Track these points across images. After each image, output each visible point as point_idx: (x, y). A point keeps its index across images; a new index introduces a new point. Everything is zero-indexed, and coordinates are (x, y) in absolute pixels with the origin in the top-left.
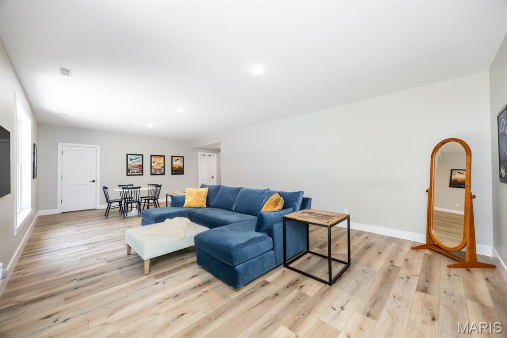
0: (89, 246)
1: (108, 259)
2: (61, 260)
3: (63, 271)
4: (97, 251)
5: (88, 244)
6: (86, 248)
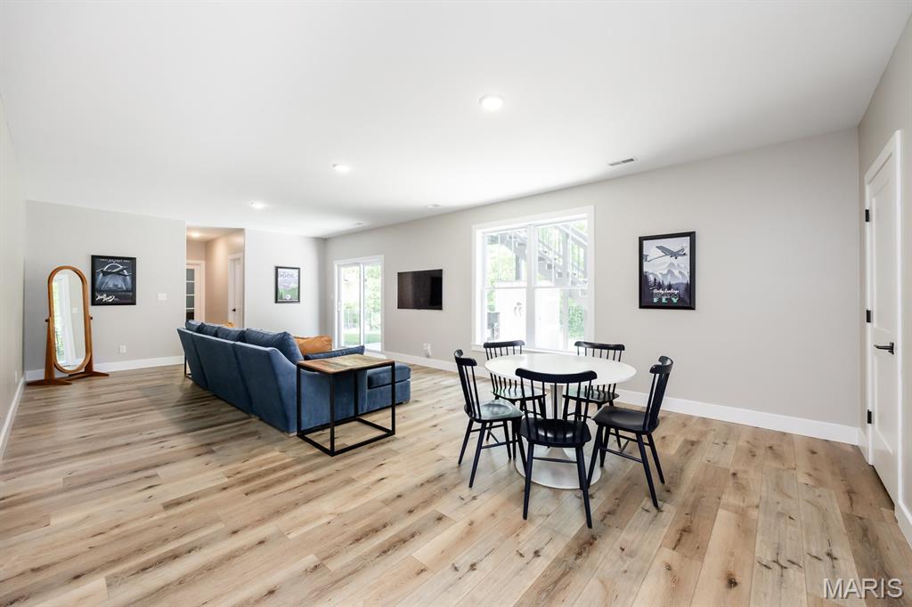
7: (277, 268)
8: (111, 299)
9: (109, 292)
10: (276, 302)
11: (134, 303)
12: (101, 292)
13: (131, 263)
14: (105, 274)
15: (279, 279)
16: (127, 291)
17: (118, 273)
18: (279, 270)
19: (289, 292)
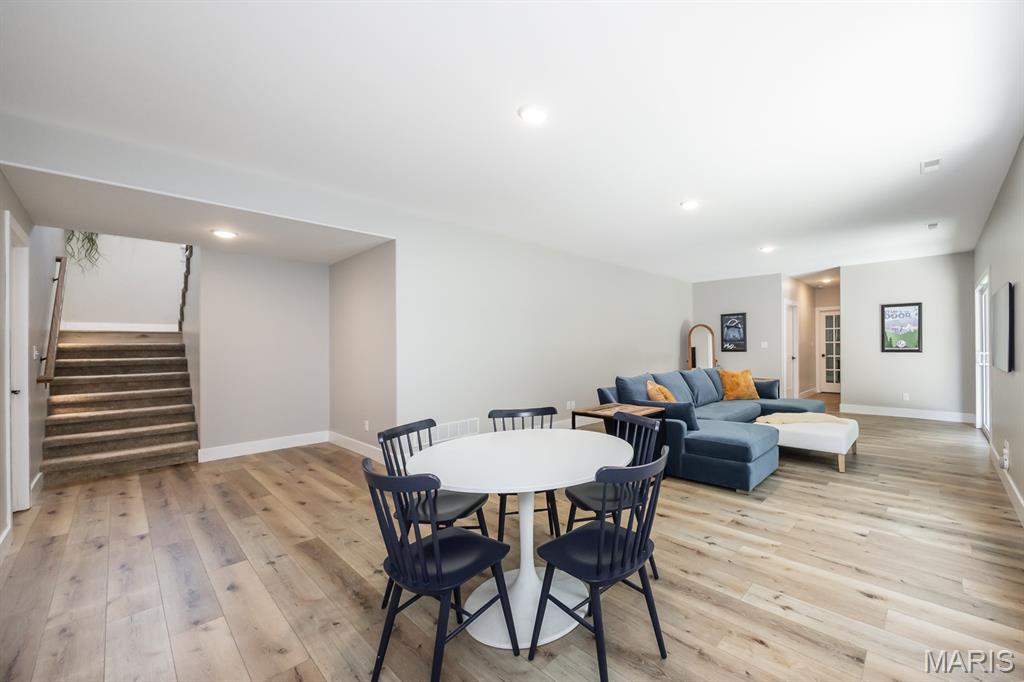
0: (879, 512)
1: (872, 478)
2: (940, 507)
3: (938, 489)
4: (875, 495)
5: (880, 517)
6: (890, 509)
7: (883, 307)
8: (731, 347)
9: (731, 341)
10: (883, 350)
11: (745, 350)
12: (726, 341)
13: (742, 317)
14: (728, 327)
15: (886, 320)
16: (741, 340)
17: (736, 327)
18: (886, 309)
19: (904, 337)
